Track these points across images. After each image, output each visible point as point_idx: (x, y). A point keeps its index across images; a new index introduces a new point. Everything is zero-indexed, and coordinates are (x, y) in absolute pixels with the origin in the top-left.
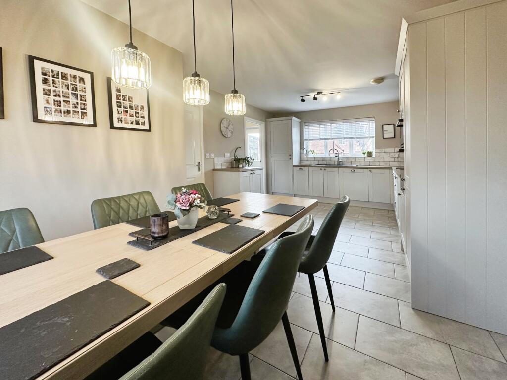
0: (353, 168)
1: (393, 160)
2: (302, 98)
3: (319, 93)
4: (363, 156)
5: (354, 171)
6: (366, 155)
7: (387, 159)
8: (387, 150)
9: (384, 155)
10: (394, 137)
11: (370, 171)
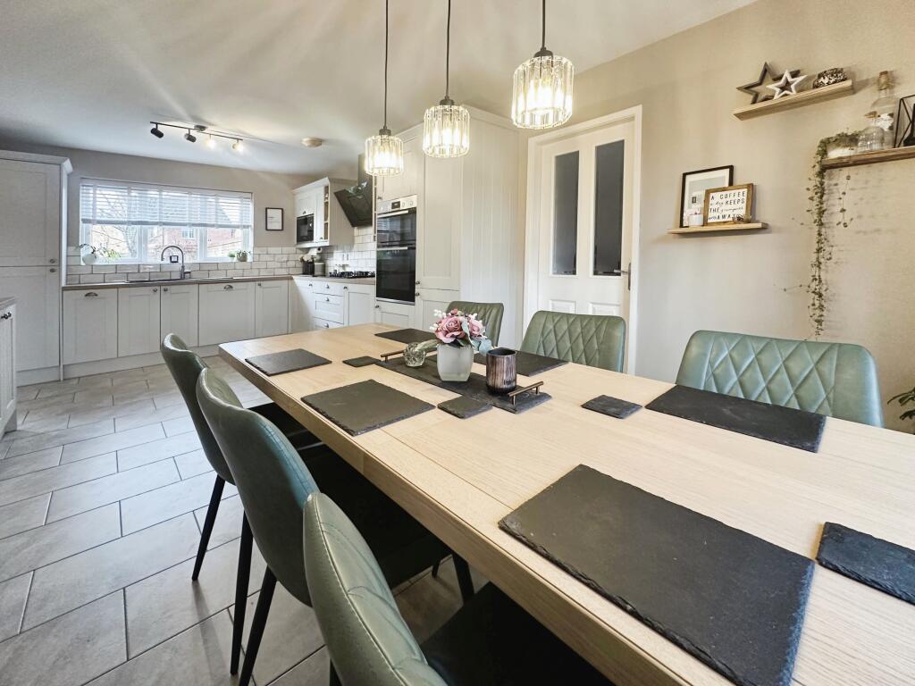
0: (229, 283)
1: (279, 265)
2: (154, 126)
3: (201, 128)
4: (230, 260)
5: (231, 287)
6: (235, 258)
7: (271, 265)
8: (272, 250)
9: (267, 258)
10: (282, 230)
11: (260, 285)
